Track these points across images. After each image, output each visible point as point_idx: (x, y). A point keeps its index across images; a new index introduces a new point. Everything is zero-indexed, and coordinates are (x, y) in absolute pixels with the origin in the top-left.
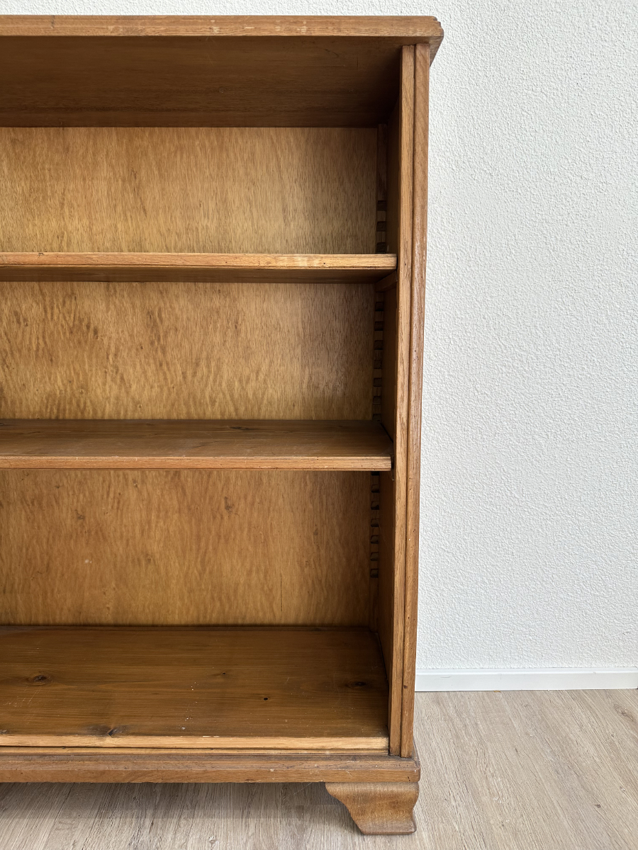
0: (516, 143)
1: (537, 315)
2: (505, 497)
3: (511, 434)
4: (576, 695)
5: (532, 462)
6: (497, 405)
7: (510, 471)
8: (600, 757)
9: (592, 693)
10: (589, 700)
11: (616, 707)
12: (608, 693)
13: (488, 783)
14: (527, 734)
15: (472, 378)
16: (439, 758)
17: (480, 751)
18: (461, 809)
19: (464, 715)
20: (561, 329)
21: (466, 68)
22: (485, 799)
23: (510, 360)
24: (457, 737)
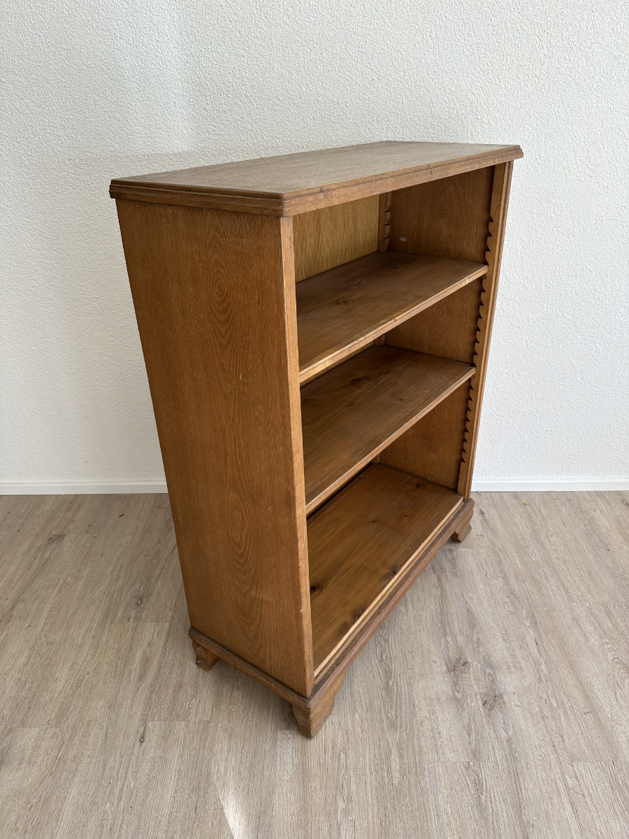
0: (612, 153)
1: (609, 269)
2: (572, 381)
3: (581, 344)
4: (600, 494)
5: (592, 360)
6: (575, 325)
7: (578, 366)
8: (611, 527)
9: (609, 493)
10: (607, 497)
11: (623, 501)
12: (619, 493)
13: (549, 539)
14: (570, 515)
15: (562, 309)
16: (520, 527)
17: (543, 524)
18: (535, 551)
19: (533, 505)
20: (624, 277)
21: (584, 102)
22: (548, 547)
23: (587, 297)
24: (530, 516)
